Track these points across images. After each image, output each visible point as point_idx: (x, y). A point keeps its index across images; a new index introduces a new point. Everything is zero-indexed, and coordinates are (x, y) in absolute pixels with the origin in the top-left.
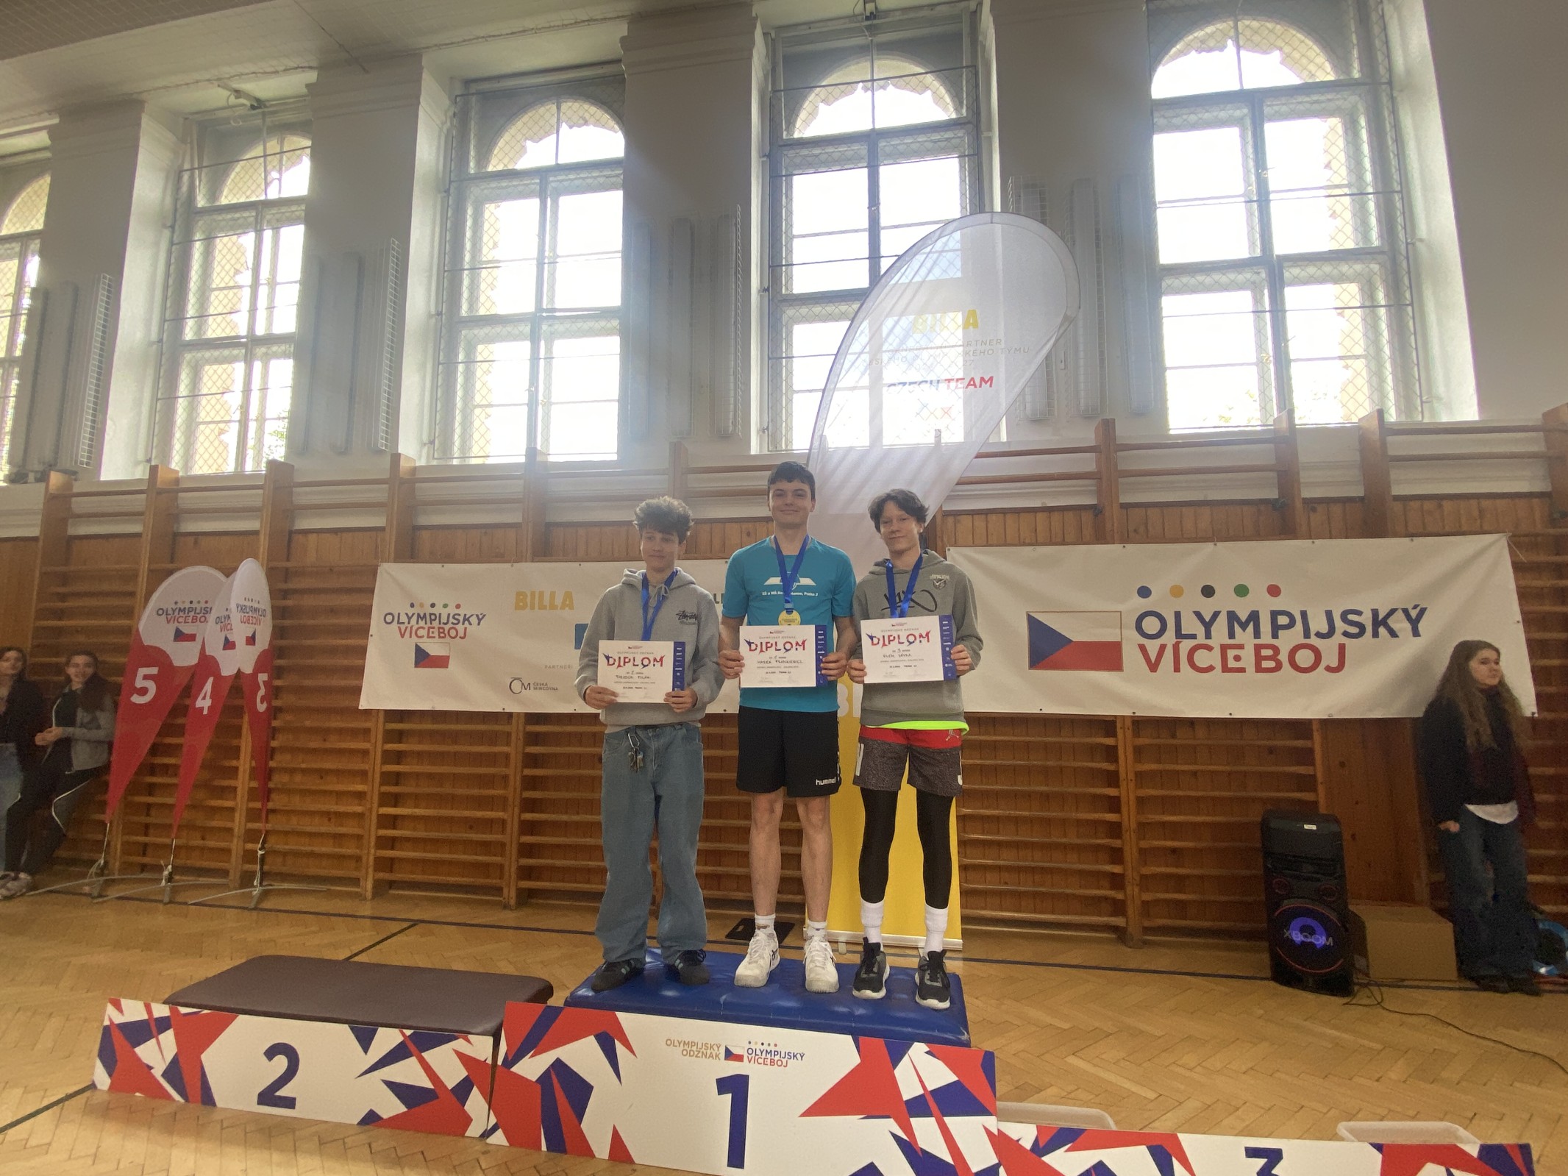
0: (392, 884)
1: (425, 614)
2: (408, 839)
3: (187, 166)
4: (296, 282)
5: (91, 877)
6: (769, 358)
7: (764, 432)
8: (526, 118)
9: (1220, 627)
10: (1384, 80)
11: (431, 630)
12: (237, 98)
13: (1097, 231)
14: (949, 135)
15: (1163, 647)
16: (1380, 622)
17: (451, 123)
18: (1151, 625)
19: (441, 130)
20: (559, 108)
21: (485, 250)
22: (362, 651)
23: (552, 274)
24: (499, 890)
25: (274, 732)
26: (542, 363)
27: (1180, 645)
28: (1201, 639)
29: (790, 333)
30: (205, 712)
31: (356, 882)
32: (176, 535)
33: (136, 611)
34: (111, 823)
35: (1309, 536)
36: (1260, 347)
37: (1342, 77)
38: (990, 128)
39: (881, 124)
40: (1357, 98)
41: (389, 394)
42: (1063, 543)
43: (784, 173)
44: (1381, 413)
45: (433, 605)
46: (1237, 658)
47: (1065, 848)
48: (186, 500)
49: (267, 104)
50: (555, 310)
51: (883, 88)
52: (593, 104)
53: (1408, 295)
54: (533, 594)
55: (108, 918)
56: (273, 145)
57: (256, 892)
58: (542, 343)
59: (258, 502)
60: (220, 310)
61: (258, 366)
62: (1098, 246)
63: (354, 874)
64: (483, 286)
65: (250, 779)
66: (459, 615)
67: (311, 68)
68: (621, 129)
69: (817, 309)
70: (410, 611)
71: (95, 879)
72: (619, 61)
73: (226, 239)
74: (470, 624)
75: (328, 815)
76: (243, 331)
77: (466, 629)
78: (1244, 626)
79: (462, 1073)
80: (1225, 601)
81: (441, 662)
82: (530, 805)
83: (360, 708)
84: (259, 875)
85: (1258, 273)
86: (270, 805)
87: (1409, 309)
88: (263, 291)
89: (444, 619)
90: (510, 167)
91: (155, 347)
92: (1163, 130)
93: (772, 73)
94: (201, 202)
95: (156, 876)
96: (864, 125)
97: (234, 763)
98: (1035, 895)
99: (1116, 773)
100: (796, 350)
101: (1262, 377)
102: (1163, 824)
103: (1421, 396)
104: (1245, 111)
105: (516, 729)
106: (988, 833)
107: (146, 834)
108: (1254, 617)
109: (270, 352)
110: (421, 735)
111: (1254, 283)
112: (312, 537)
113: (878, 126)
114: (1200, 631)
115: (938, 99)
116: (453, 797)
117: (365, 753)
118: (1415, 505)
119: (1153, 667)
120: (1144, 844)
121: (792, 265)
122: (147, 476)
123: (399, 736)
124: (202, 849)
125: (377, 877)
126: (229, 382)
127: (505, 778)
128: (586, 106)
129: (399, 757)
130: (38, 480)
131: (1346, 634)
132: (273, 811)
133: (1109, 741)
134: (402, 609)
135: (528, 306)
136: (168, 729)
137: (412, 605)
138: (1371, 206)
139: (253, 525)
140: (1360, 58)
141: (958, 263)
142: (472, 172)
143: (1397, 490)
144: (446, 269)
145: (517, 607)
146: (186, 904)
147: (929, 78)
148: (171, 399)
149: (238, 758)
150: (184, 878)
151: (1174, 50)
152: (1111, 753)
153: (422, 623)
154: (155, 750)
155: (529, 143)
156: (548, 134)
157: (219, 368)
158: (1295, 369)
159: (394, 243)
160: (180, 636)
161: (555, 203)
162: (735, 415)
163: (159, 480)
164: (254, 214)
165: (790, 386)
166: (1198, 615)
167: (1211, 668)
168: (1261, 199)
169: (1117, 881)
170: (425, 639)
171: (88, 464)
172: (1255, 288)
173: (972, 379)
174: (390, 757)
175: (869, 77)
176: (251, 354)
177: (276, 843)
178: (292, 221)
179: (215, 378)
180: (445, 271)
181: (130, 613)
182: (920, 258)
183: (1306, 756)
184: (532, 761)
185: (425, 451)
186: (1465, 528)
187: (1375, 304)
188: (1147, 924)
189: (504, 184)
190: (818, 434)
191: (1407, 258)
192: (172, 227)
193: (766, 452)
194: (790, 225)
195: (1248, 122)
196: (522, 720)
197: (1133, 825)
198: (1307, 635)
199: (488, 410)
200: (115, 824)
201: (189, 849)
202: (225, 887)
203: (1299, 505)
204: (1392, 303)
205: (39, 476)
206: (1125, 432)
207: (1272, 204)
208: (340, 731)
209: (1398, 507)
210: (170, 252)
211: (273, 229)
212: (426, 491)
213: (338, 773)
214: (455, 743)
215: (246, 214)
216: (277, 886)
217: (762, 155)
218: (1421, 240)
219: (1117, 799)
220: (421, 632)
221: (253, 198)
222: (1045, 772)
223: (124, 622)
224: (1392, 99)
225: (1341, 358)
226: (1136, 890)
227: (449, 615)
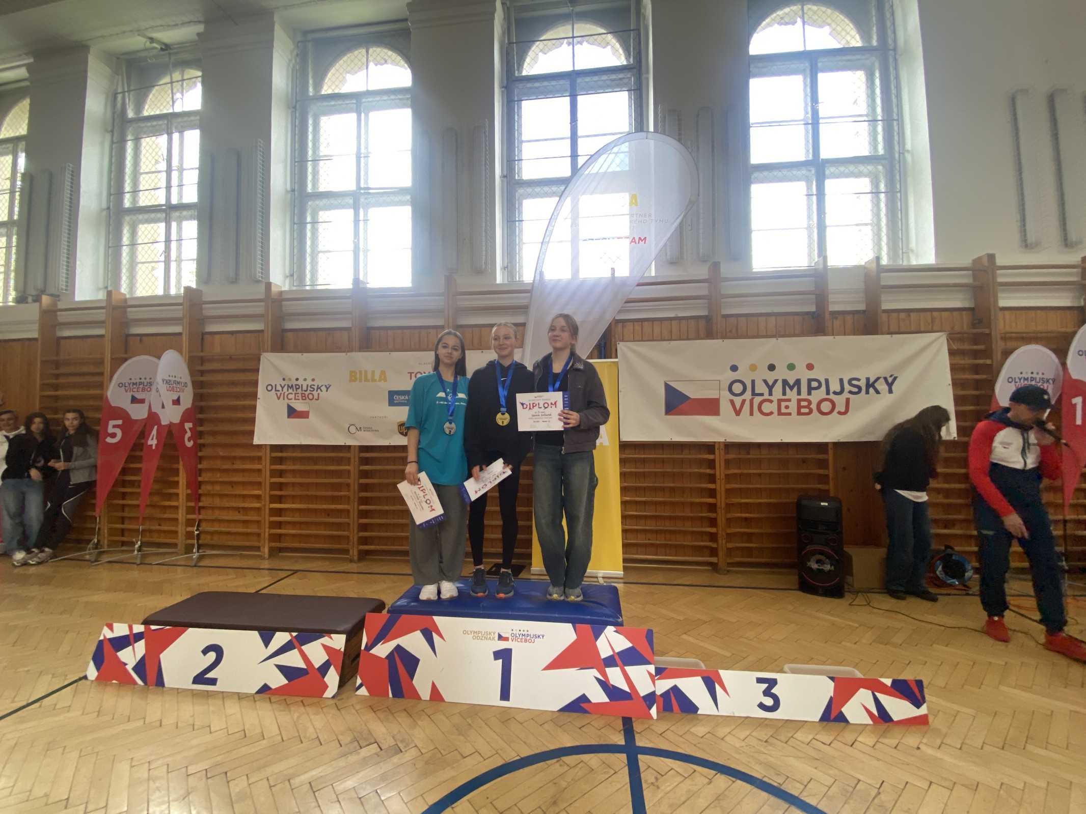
0: (281, 550)
1: (292, 385)
2: (289, 523)
3: (120, 90)
4: (196, 168)
5: (90, 550)
6: (508, 221)
7: (505, 269)
8: (345, 58)
9: (778, 388)
10: (891, 47)
11: (297, 395)
12: (151, 43)
13: (713, 142)
14: (621, 76)
15: (744, 401)
16: (870, 385)
17: (296, 61)
18: (737, 388)
19: (289, 65)
20: (367, 52)
21: (322, 148)
22: (254, 408)
23: (366, 164)
24: (346, 551)
25: (201, 459)
26: (361, 223)
27: (754, 400)
28: (766, 396)
29: (521, 204)
30: (154, 447)
31: (258, 548)
32: (128, 336)
33: (105, 384)
34: (100, 517)
35: (833, 335)
36: (809, 217)
37: (866, 45)
38: (648, 72)
39: (578, 67)
40: (874, 58)
41: (262, 243)
42: (688, 339)
43: (516, 99)
44: (878, 259)
45: (297, 379)
46: (787, 407)
47: (683, 519)
48: (132, 313)
49: (172, 47)
50: (369, 188)
51: (581, 43)
52: (392, 50)
53: (898, 186)
54: (360, 372)
55: (103, 575)
56: (177, 76)
57: (195, 556)
58: (361, 211)
59: (180, 315)
60: (147, 187)
61: (174, 225)
62: (713, 151)
63: (256, 544)
64: (321, 172)
65: (187, 488)
66: (314, 385)
67: (200, 22)
68: (409, 67)
69: (538, 189)
70: (283, 383)
71: (92, 551)
72: (406, 20)
73: (148, 139)
74: (321, 391)
75: (238, 509)
76: (162, 201)
77: (319, 394)
78: (791, 388)
79: (326, 658)
80: (781, 373)
81: (304, 415)
82: (364, 501)
83: (254, 443)
84: (196, 546)
85: (810, 171)
86: (201, 504)
87: (899, 195)
88: (175, 175)
89: (305, 388)
90: (337, 91)
91: (105, 213)
92: (755, 76)
93: (508, 30)
94: (131, 114)
95: (130, 548)
96: (567, 67)
97: (176, 479)
98: (665, 546)
99: (714, 475)
100: (525, 217)
101: (810, 236)
102: (741, 504)
103: (902, 249)
104: (807, 64)
105: (354, 456)
106: (639, 512)
107: (123, 523)
108: (798, 382)
109: (181, 215)
110: (294, 460)
111: (807, 177)
112: (217, 337)
113: (576, 69)
114: (765, 391)
115: (615, 51)
116: (316, 497)
117: (259, 471)
118: (894, 315)
119: (738, 413)
120: (729, 516)
121: (522, 160)
122: (105, 298)
123: (281, 460)
124: (160, 531)
125: (271, 546)
126: (156, 235)
127: (348, 485)
128: (386, 51)
129: (281, 473)
130: (34, 301)
131: (851, 392)
132: (203, 507)
133: (711, 457)
134: (278, 382)
135: (352, 187)
136: (131, 458)
137: (284, 379)
138: (880, 129)
139: (178, 329)
140: (877, 32)
141: (627, 161)
142: (311, 94)
143: (885, 306)
144: (296, 160)
145: (351, 380)
146: (151, 564)
147: (610, 37)
148: (118, 247)
149: (178, 475)
150: (149, 549)
151: (764, 23)
152: (711, 464)
153: (290, 391)
154: (124, 471)
155: (348, 76)
156: (360, 69)
157: (149, 226)
158: (829, 232)
159: (260, 142)
160: (134, 400)
161: (367, 116)
162: (486, 258)
163: (113, 300)
164: (166, 122)
165: (521, 240)
166: (765, 381)
167: (771, 413)
168: (814, 122)
169: (713, 537)
170: (293, 401)
171: (66, 290)
172: (808, 180)
173: (634, 238)
174: (274, 473)
175: (571, 36)
176: (169, 216)
177: (205, 527)
178: (192, 127)
179: (146, 232)
180: (295, 162)
181: (101, 386)
182: (604, 157)
183: (823, 464)
184: (365, 474)
185: (288, 281)
186: (922, 329)
187: (879, 191)
188: (729, 561)
189: (333, 103)
190: (538, 272)
191: (899, 162)
192: (112, 131)
193: (506, 282)
194: (520, 134)
195: (808, 72)
196: (357, 450)
197: (723, 506)
198: (828, 393)
199: (327, 254)
200: (102, 518)
201: (151, 531)
202: (176, 554)
203: (827, 316)
204: (889, 190)
205: (35, 298)
206: (726, 270)
207: (821, 126)
208: (243, 459)
209: (884, 316)
210: (111, 149)
211: (179, 132)
212: (289, 307)
213: (243, 484)
214: (316, 464)
215: (161, 122)
216: (209, 552)
217: (502, 87)
218: (908, 151)
219: (715, 490)
220: (290, 397)
221: (165, 111)
222: (673, 476)
223: (98, 392)
224: (895, 60)
225: (857, 225)
226: (724, 542)
227: (308, 385)
